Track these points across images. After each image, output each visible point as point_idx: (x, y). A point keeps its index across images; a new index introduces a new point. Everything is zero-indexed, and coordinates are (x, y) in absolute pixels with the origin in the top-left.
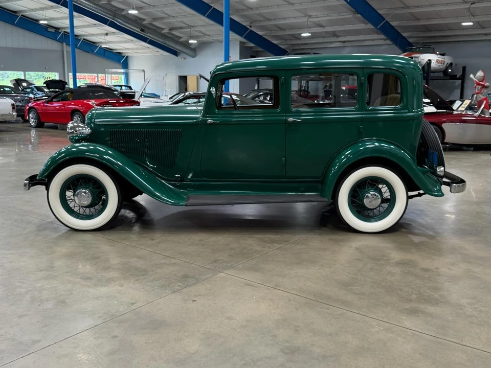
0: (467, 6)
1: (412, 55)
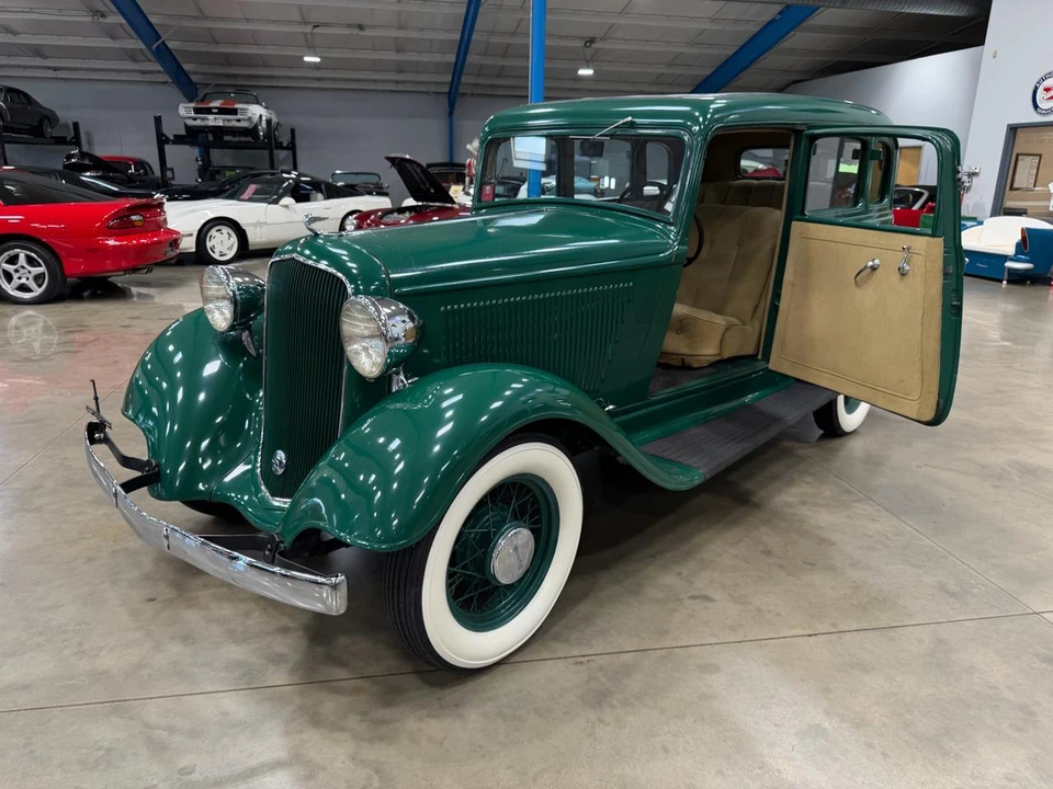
0: (308, 29)
1: (234, 104)
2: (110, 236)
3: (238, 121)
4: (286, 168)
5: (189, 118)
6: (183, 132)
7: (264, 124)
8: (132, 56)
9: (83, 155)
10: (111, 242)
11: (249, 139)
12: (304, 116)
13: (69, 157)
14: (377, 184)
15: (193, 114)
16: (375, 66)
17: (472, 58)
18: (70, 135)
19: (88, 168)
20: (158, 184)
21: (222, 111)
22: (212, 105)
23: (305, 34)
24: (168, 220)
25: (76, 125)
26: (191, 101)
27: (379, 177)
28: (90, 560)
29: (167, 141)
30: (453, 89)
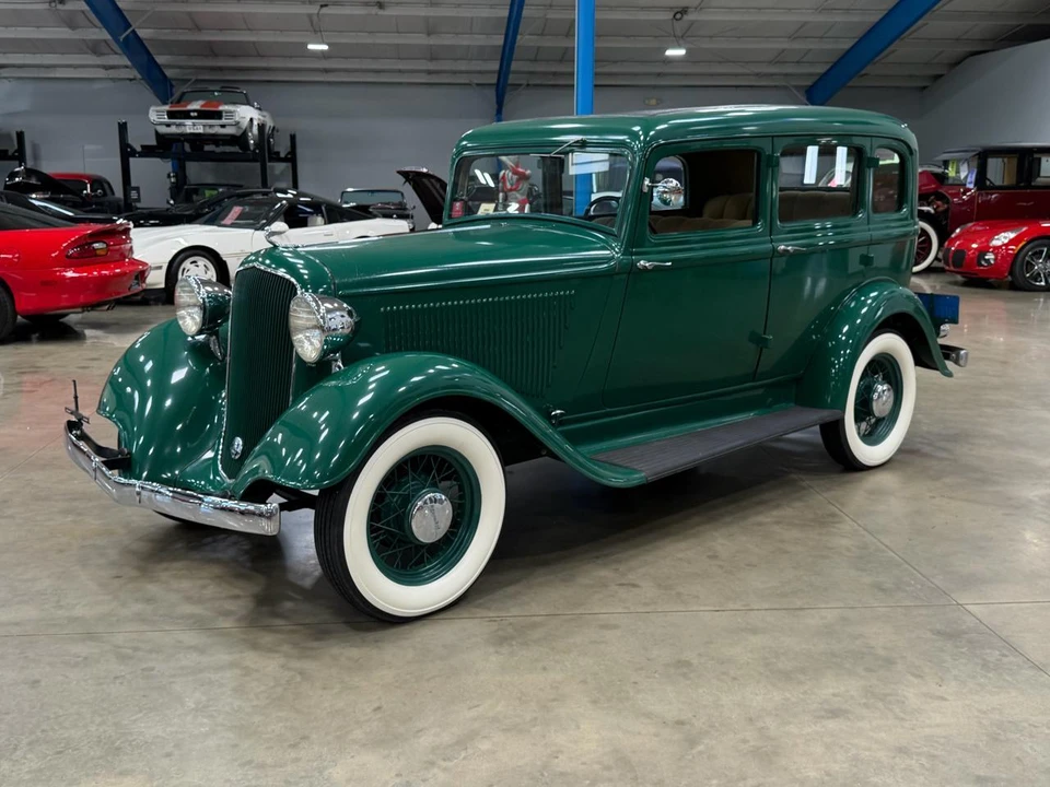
1: (217, 106)
2: (67, 267)
3: (223, 126)
4: (282, 185)
5: (161, 124)
6: (153, 142)
7: (255, 130)
8: (95, 48)
9: (29, 172)
10: (70, 274)
11: (236, 149)
12: (307, 118)
13: (13, 175)
14: (400, 204)
15: (166, 119)
16: (399, 52)
17: (524, 40)
18: (13, 147)
19: (34, 189)
20: (119, 206)
21: (202, 115)
22: (190, 107)
23: (310, 16)
24: (134, 249)
25: (20, 135)
26: (165, 103)
27: (402, 194)
28: (61, 551)
29: (133, 153)
30: (502, 80)
